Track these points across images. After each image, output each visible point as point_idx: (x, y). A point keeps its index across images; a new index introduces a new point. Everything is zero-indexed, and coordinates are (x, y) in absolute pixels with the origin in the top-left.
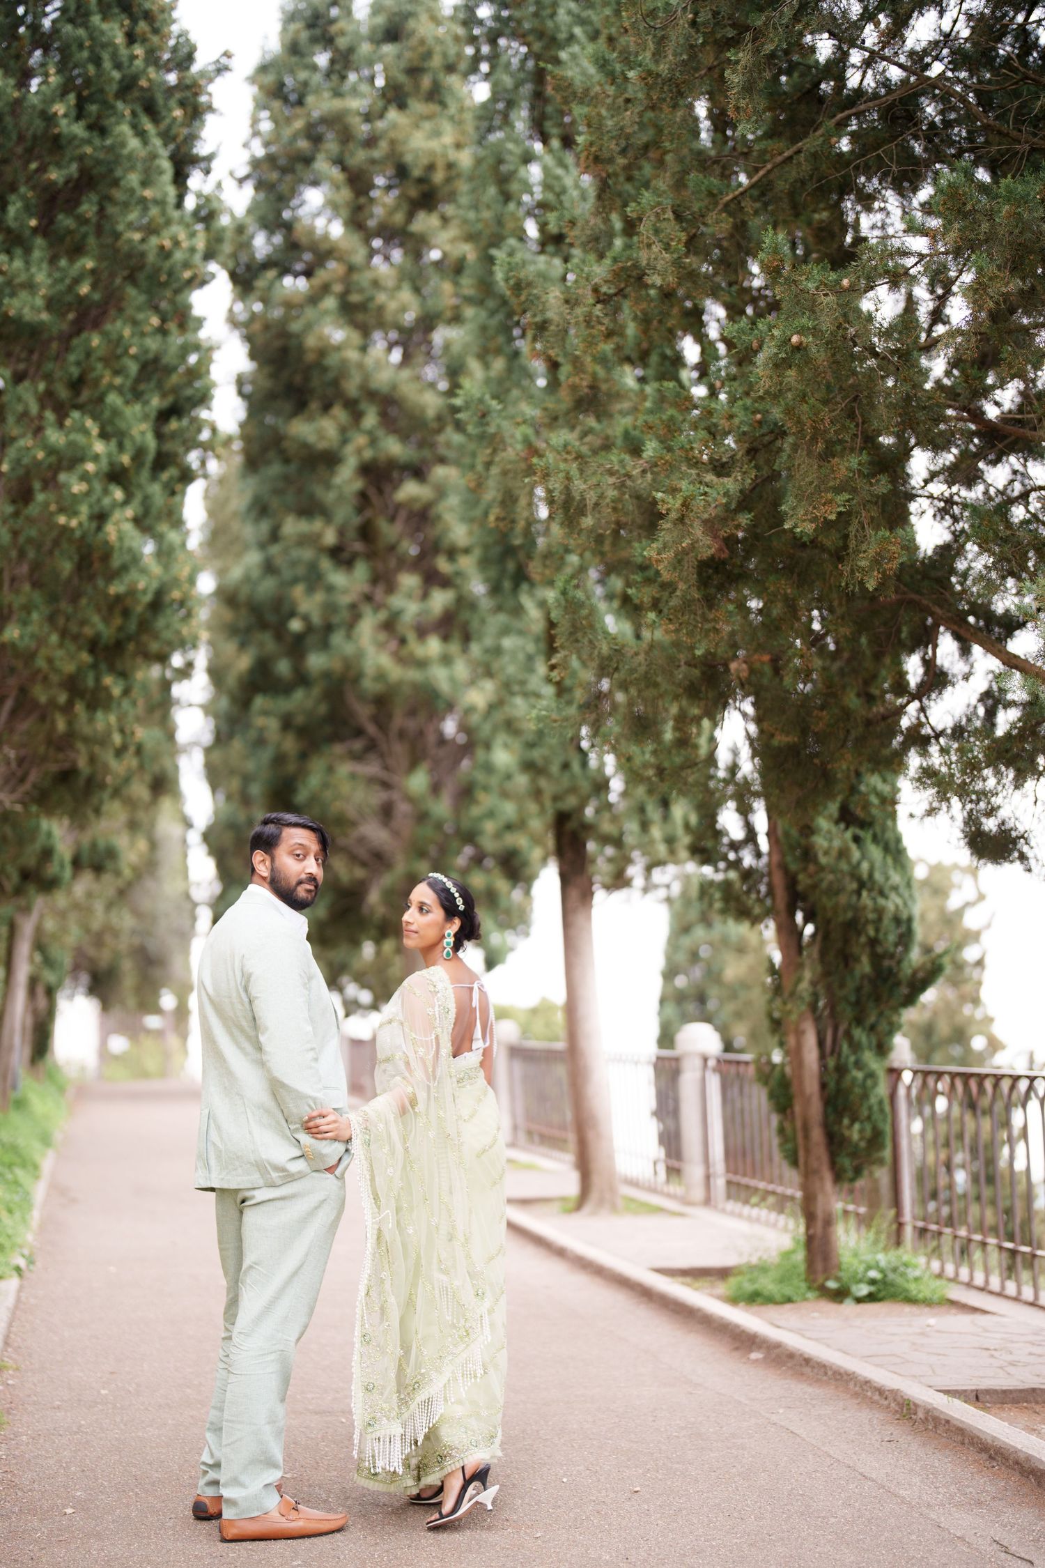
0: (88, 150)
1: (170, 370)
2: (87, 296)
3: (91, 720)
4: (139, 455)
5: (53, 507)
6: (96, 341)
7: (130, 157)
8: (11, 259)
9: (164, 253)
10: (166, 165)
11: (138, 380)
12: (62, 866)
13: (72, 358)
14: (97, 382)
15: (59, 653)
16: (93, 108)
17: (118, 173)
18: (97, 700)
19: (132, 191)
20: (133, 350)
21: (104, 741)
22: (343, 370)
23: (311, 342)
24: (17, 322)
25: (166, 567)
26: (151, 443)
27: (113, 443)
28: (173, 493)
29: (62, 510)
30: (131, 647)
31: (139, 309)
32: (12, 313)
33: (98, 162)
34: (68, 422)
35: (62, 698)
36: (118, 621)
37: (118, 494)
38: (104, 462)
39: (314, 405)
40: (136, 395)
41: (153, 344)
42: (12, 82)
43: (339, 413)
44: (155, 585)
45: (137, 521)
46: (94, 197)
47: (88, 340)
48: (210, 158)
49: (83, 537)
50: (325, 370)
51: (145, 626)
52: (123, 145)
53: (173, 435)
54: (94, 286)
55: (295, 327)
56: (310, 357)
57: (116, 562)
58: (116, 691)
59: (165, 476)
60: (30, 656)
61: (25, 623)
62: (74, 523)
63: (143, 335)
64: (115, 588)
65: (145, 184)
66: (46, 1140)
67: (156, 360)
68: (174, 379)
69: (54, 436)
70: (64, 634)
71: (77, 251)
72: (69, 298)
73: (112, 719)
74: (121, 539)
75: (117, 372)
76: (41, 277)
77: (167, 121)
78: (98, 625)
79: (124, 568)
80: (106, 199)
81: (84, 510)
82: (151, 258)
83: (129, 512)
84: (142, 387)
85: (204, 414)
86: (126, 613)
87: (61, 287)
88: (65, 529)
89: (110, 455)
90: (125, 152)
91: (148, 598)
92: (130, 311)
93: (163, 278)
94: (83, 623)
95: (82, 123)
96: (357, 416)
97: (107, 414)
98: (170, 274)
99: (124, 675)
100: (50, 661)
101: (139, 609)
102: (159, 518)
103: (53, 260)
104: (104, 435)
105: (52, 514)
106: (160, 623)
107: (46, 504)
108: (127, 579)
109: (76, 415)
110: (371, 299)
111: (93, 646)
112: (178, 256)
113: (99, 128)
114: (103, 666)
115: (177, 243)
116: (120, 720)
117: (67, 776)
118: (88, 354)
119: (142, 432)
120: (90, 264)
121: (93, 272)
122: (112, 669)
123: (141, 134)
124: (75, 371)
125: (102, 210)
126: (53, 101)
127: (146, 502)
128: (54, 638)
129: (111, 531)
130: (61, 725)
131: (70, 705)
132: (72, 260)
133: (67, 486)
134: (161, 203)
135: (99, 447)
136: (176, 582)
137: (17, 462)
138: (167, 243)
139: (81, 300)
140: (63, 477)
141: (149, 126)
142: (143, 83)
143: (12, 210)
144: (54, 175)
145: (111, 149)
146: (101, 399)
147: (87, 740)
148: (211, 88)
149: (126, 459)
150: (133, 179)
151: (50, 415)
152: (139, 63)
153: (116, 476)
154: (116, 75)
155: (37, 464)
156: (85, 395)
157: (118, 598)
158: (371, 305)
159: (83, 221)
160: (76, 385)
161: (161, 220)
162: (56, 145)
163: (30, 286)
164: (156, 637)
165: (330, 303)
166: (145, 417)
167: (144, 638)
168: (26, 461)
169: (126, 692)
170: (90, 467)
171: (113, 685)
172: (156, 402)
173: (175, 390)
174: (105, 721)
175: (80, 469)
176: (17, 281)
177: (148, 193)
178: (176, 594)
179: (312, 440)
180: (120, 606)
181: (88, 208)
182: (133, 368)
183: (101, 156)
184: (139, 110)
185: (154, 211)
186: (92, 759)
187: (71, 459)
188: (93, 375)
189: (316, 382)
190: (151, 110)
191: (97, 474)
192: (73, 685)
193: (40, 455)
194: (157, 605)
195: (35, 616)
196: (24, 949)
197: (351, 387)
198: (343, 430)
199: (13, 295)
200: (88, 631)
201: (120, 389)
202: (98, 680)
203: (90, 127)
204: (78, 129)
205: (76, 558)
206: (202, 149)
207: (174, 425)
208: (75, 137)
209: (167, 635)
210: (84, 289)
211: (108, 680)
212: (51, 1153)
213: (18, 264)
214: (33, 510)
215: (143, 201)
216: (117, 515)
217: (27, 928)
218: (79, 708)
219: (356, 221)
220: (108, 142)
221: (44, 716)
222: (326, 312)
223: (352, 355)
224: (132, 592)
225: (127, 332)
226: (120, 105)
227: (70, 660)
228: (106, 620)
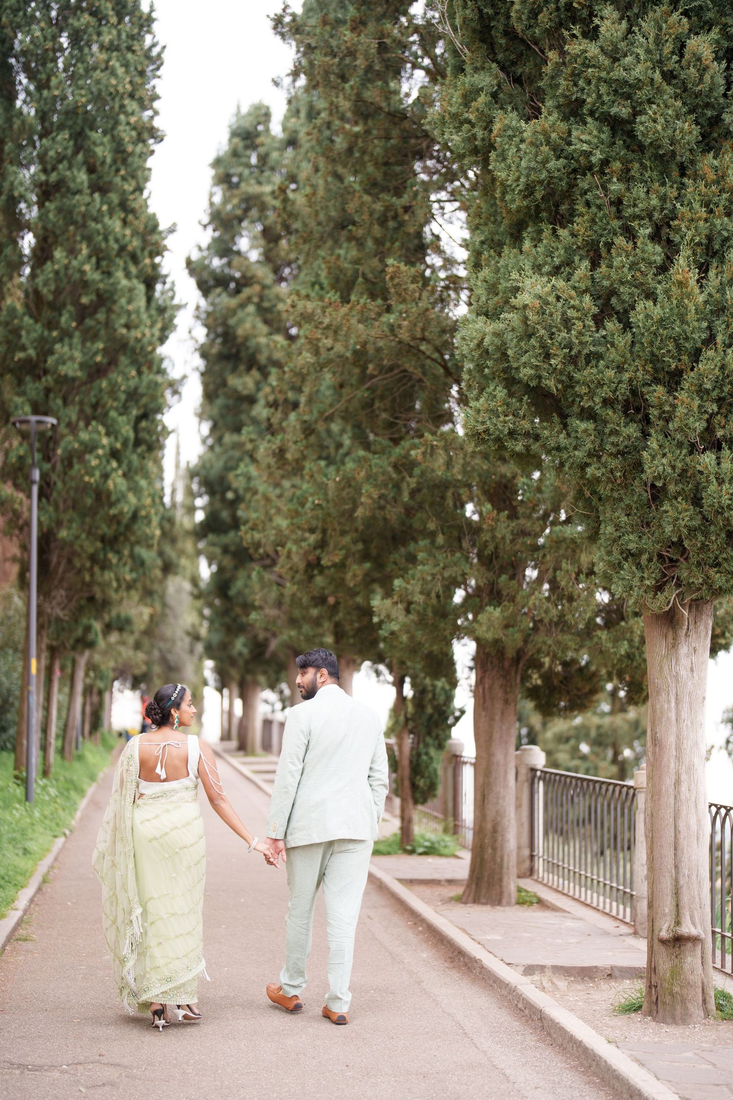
0: (101, 286)
1: (142, 395)
2: (100, 362)
3: (102, 575)
4: (125, 443)
5: (83, 471)
6: (104, 384)
7: (122, 289)
8: (63, 346)
9: (138, 340)
10: (142, 288)
11: (127, 401)
12: (96, 635)
13: (93, 393)
14: (104, 406)
15: (86, 544)
16: (104, 263)
17: (116, 297)
18: (105, 565)
19: (122, 308)
20: (123, 388)
21: (109, 584)
22: (258, 349)
23: (240, 332)
24: (66, 376)
25: (139, 499)
26: (132, 435)
27: (112, 439)
28: (144, 458)
29: (87, 473)
30: (122, 538)
31: (126, 366)
32: (63, 373)
33: (106, 291)
34: (90, 428)
35: (88, 564)
36: (114, 527)
37: (114, 464)
38: (108, 449)
39: (242, 367)
40: (124, 410)
41: (132, 383)
42: (64, 254)
43: (255, 373)
44: (133, 509)
45: (125, 475)
46: (103, 309)
47: (100, 384)
48: (166, 276)
49: (97, 486)
50: (247, 348)
51: (128, 527)
52: (118, 283)
53: (144, 429)
54: (103, 356)
55: (232, 322)
56: (239, 340)
57: (113, 498)
58: (114, 561)
59: (139, 450)
60: (71, 544)
61: (69, 528)
62: (92, 480)
63: (128, 379)
64: (113, 511)
65: (129, 302)
66: (92, 778)
67: (136, 389)
68: (144, 400)
69: (84, 436)
70: (89, 533)
71: (95, 337)
72: (91, 363)
73: (112, 575)
74: (115, 485)
75: (115, 400)
76: (77, 354)
77: (141, 265)
78: (105, 529)
79: (118, 501)
80: (110, 311)
81: (97, 473)
82: (132, 342)
83: (120, 472)
84: (129, 404)
85: (159, 417)
86: (119, 523)
87: (87, 358)
88: (88, 483)
89: (110, 444)
90: (119, 287)
91: (130, 515)
92: (121, 368)
93: (138, 350)
94: (97, 528)
95: (99, 272)
96: (265, 375)
97: (109, 422)
98: (142, 348)
99: (118, 552)
100: (81, 547)
101: (125, 520)
102: (136, 473)
103: (83, 343)
104: (108, 434)
105: (82, 476)
106: (136, 527)
107: (79, 471)
108: (119, 506)
109: (94, 423)
110: (275, 306)
111: (103, 539)
112: (145, 340)
113: (109, 274)
114: (108, 548)
115: (144, 335)
116: (116, 574)
117: (91, 599)
118: (101, 390)
119: (127, 431)
120: (101, 345)
121: (104, 349)
122: (112, 549)
123: (128, 275)
124: (94, 400)
125: (108, 318)
126: (83, 263)
127: (130, 463)
128: (83, 536)
129: (110, 484)
130: (87, 578)
131: (91, 568)
132: (93, 342)
133: (89, 462)
134: (138, 312)
135: (105, 441)
136: (144, 507)
137: (65, 449)
138: (139, 335)
139: (97, 364)
140: (87, 457)
141: (133, 269)
142: (130, 248)
143: (63, 319)
144: (85, 300)
145: (113, 284)
146: (106, 414)
147: (99, 584)
148: (166, 242)
149: (118, 445)
150: (123, 301)
151: (82, 424)
152: (128, 238)
153: (114, 454)
154: (116, 246)
155: (76, 450)
156: (99, 410)
157: (114, 516)
158: (275, 310)
159: (99, 323)
160: (95, 407)
161: (137, 321)
162: (85, 284)
163: (72, 358)
164: (134, 533)
165: (251, 309)
166: (128, 423)
167: (128, 534)
168: (70, 448)
169: (120, 559)
170: (100, 452)
171: (113, 558)
172: (135, 412)
173: (145, 406)
174: (109, 575)
175: (95, 454)
176: (66, 357)
177: (130, 307)
178: (143, 513)
179: (240, 388)
180: (115, 520)
181: (101, 316)
182: (123, 397)
183: (108, 287)
184: (128, 259)
185: (133, 317)
186: (103, 591)
187: (90, 447)
188: (102, 402)
189: (243, 354)
190: (134, 258)
191: (104, 455)
192: (93, 558)
193: (76, 445)
194: (135, 516)
195: (74, 525)
196: (80, 674)
197: (262, 358)
198: (258, 384)
199: (64, 363)
200: (100, 532)
201: (116, 409)
202: (105, 555)
203: (103, 273)
204: (97, 276)
205: (94, 496)
206: (164, 271)
207: (144, 424)
208: (93, 281)
209: (139, 533)
210: (99, 358)
211: (110, 555)
212: (94, 786)
213: (66, 349)
214: (73, 472)
215: (129, 313)
216: (114, 475)
217: (82, 661)
218: (96, 569)
219: (268, 258)
220: (111, 281)
221: (79, 571)
222: (248, 315)
223: (263, 340)
224: (121, 513)
225: (120, 379)
226: (117, 260)
227: (90, 546)
228: (109, 527)
